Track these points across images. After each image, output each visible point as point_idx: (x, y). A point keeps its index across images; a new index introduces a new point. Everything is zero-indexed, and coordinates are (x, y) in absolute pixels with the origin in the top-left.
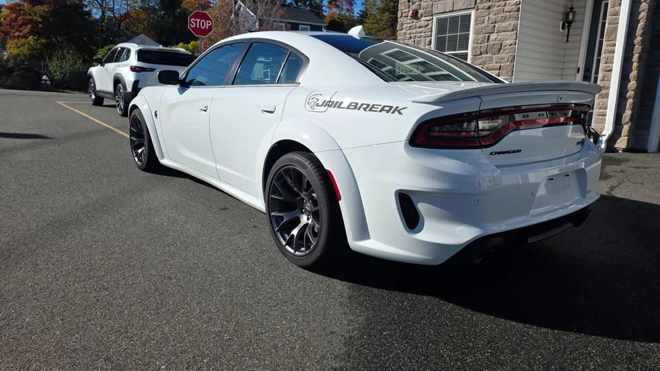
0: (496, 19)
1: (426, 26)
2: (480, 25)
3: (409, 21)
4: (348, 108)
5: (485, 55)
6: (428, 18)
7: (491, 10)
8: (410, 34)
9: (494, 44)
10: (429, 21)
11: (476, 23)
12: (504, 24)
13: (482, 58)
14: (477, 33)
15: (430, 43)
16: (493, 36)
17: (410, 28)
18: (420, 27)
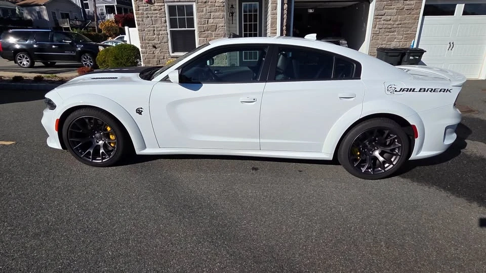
0: (211, 10)
1: (160, 10)
2: (200, 13)
3: (144, 5)
4: (420, 91)
5: (207, 32)
6: (161, 4)
7: (207, 4)
8: (147, 14)
9: (212, 26)
10: (162, 6)
11: (198, 12)
12: (217, 14)
13: (205, 33)
14: (200, 18)
15: (166, 22)
16: (211, 21)
17: (147, 10)
18: (155, 10)
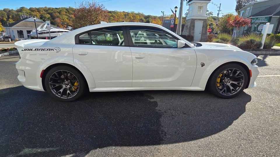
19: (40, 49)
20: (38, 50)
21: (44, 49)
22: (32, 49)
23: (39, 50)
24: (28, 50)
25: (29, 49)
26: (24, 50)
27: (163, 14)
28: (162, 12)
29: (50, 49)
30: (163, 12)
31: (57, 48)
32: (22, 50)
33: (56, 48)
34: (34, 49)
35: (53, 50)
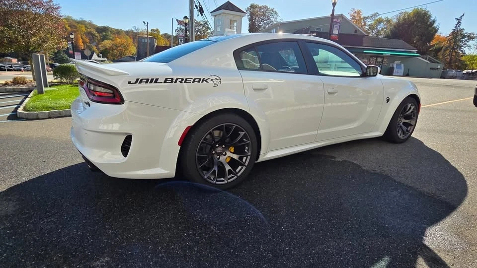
19: (177, 79)
20: (172, 82)
21: (186, 79)
22: (157, 80)
23: (176, 82)
24: (146, 82)
25: (148, 80)
26: (136, 82)
27: (147, 26)
28: (144, 22)
29: (200, 79)
30: (146, 23)
31: (214, 77)
32: (129, 83)
33: (211, 78)
34: (162, 80)
35: (206, 81)
